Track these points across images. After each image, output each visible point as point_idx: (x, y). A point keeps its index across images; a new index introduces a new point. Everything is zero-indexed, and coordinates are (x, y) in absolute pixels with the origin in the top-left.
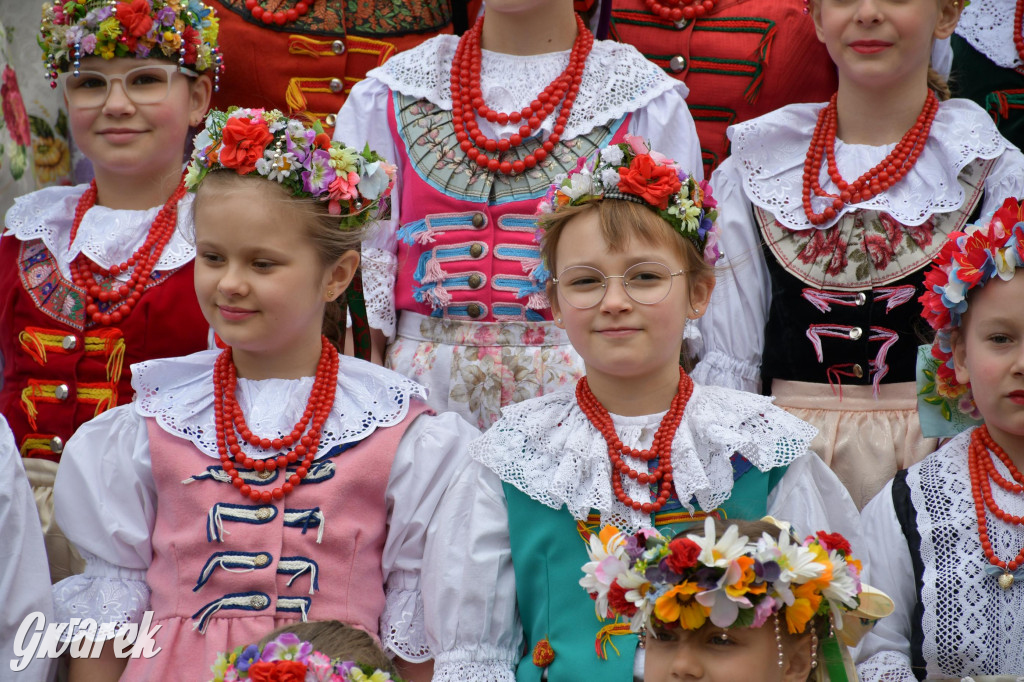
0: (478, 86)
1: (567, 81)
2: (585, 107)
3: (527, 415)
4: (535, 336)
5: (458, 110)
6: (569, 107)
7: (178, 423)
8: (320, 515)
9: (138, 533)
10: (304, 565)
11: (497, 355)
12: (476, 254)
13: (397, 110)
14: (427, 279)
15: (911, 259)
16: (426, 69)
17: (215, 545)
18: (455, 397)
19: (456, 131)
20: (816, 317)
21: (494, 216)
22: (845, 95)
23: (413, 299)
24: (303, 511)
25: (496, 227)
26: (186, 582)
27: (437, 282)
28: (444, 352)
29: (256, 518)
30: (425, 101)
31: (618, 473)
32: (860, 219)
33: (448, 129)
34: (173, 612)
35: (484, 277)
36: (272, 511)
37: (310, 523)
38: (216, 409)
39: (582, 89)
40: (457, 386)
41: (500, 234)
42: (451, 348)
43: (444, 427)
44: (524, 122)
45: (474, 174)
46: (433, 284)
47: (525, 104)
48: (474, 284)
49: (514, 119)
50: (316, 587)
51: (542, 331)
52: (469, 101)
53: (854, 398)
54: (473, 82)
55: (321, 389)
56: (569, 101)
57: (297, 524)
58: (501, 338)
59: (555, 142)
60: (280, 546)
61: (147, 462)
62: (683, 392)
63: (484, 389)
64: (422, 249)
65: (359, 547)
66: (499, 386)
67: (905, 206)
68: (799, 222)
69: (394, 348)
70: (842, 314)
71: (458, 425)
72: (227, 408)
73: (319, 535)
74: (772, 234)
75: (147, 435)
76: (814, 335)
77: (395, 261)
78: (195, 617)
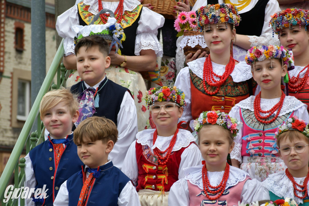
0: (260, 106)
1: (280, 104)
2: (284, 109)
3: (273, 177)
4: (274, 160)
5: (255, 111)
6: (280, 109)
7: (194, 181)
8: (226, 202)
11: (265, 164)
12: (260, 142)
13: (242, 112)
14: (249, 148)
16: (248, 103)
18: (256, 174)
19: (255, 115)
21: (264, 133)
23: (246, 153)
24: (222, 201)
25: (265, 136)
27: (251, 148)
28: (253, 164)
29: (212, 203)
30: (248, 110)
31: (295, 190)
33: (254, 115)
35: (262, 147)
36: (215, 201)
37: (224, 204)
38: (202, 178)
39: (283, 106)
40: (257, 172)
41: (266, 137)
42: (255, 163)
44: (270, 112)
45: (259, 124)
46: (251, 149)
47: (270, 109)
48: (260, 149)
49: (268, 112)
51: (275, 159)
52: (258, 109)
54: (259, 105)
55: (226, 174)
56: (280, 108)
57: (221, 204)
58: (266, 161)
59: (277, 117)
63: (263, 172)
64: (248, 141)
66: (266, 171)
69: (242, 165)
71: (257, 182)
75: (188, 185)
77: (241, 145)
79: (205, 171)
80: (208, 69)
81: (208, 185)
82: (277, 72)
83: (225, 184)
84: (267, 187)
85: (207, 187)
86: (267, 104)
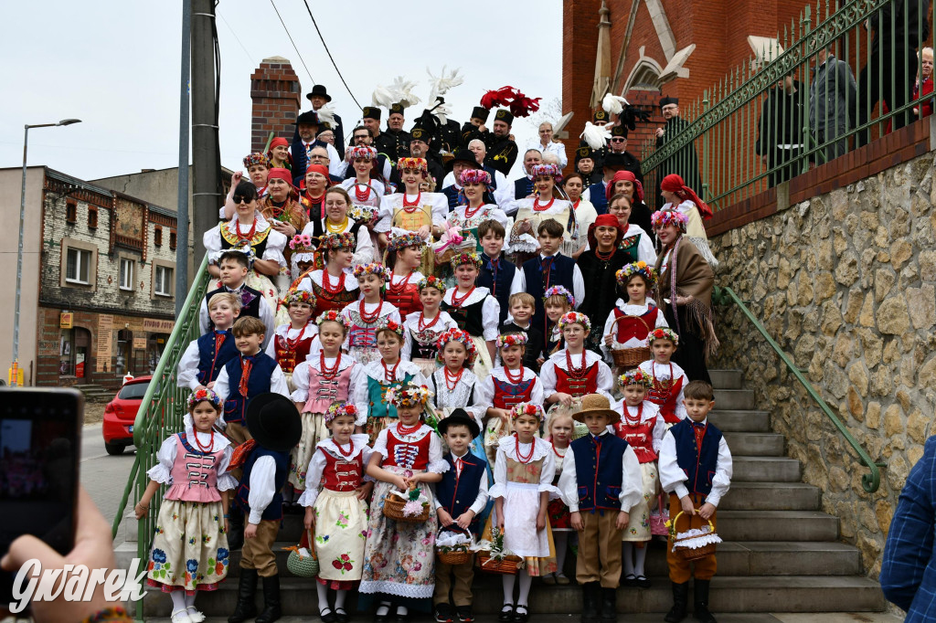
1: (379, 308)
2: (382, 313)
3: (371, 364)
4: (373, 351)
5: (361, 313)
7: (314, 365)
8: (338, 382)
9: (307, 384)
10: (335, 391)
11: (367, 354)
12: (364, 337)
13: (350, 312)
15: (436, 338)
16: (355, 306)
17: (321, 386)
18: (360, 361)
19: (361, 316)
20: (421, 347)
21: (367, 330)
22: (425, 311)
23: (353, 344)
24: (335, 381)
25: (367, 332)
26: (315, 393)
27: (357, 341)
28: (358, 353)
29: (327, 382)
30: (355, 311)
31: (386, 374)
32: (428, 331)
33: (359, 316)
34: (312, 398)
35: (365, 341)
36: (329, 381)
37: (336, 384)
38: (321, 362)
39: (382, 310)
40: (360, 359)
43: (359, 365)
44: (372, 315)
45: (364, 323)
47: (372, 312)
48: (363, 342)
49: (370, 314)
50: (337, 394)
52: (363, 311)
53: (427, 361)
54: (363, 308)
55: (338, 360)
56: (379, 312)
57: (334, 383)
58: (367, 351)
59: (377, 318)
60: (331, 387)
62: (399, 361)
63: (365, 359)
64: (355, 336)
65: (344, 387)
66: (367, 359)
67: (435, 329)
68: (418, 332)
69: (350, 353)
70: (425, 347)
71: (361, 366)
73: (338, 386)
74: (413, 333)
75: (308, 368)
76: (420, 350)
77: (350, 338)
78: (316, 399)
79: (322, 357)
80: (326, 280)
81: (325, 367)
82: (376, 284)
83: (337, 369)
84: (366, 371)
85: (324, 369)
86: (370, 308)
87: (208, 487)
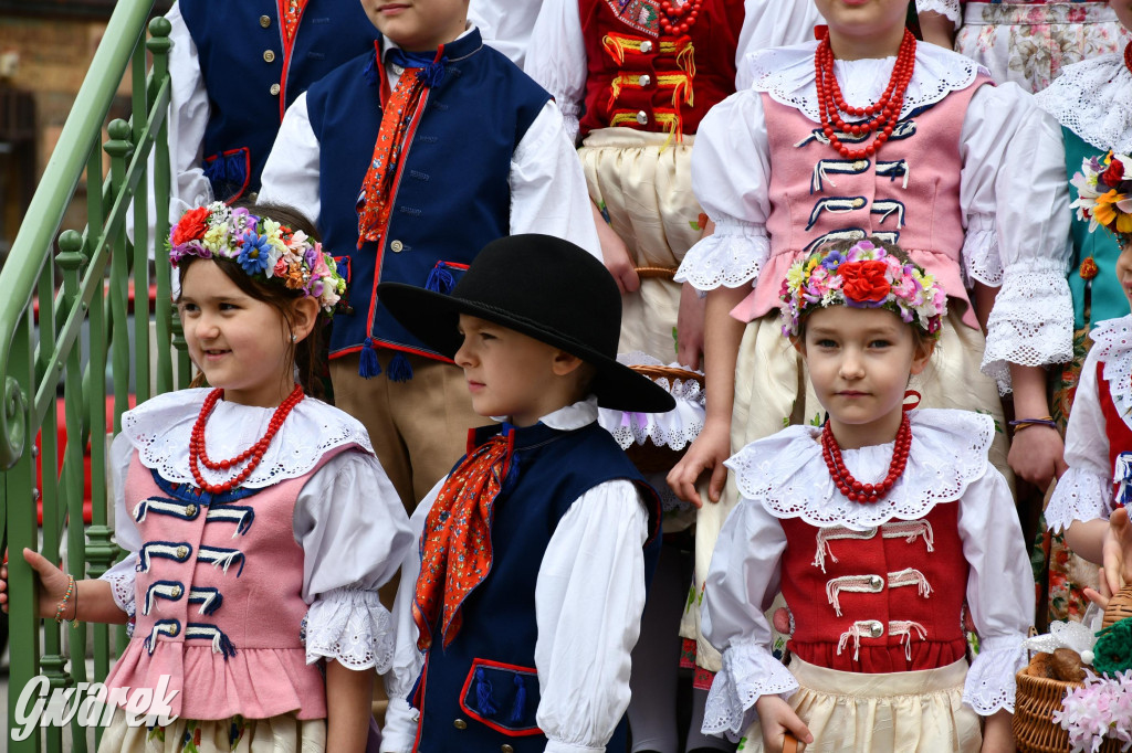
4: (1078, 15)
7: (787, 95)
8: (905, 166)
10: (892, 206)
11: (1047, 30)
18: (1013, 67)
24: (891, 163)
26: (798, 223)
28: (1003, 31)
29: (853, 169)
34: (787, 246)
36: (866, 163)
37: (897, 172)
40: (1015, 58)
42: (1009, 27)
50: (903, 223)
51: (1083, 11)
57: (886, 174)
58: (1049, 17)
60: (873, 192)
61: (765, 131)
63: (1036, 59)
65: (939, 191)
66: (1049, 56)
69: (962, 33)
71: (1017, 93)
72: (827, 85)
73: (905, 182)
75: (763, 108)
78: (806, 250)
79: (824, 58)
81: (838, 103)
84: (1053, 111)
85: (835, 112)
87: (228, 649)
